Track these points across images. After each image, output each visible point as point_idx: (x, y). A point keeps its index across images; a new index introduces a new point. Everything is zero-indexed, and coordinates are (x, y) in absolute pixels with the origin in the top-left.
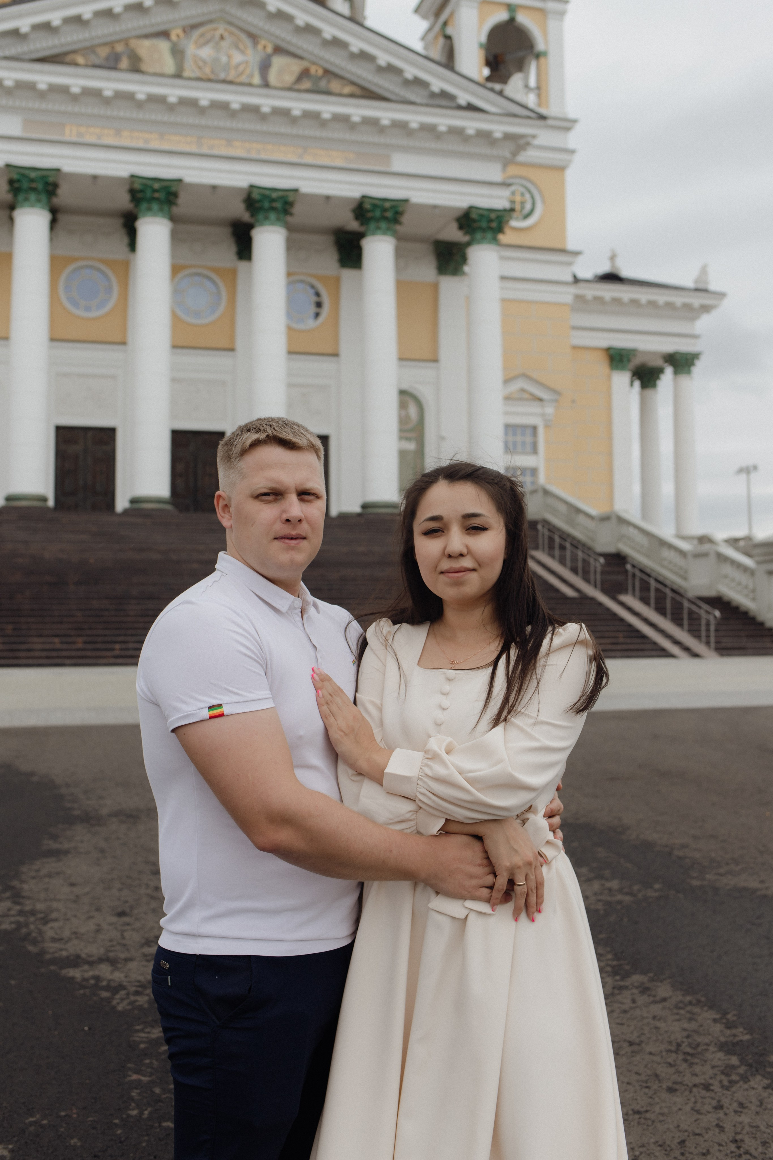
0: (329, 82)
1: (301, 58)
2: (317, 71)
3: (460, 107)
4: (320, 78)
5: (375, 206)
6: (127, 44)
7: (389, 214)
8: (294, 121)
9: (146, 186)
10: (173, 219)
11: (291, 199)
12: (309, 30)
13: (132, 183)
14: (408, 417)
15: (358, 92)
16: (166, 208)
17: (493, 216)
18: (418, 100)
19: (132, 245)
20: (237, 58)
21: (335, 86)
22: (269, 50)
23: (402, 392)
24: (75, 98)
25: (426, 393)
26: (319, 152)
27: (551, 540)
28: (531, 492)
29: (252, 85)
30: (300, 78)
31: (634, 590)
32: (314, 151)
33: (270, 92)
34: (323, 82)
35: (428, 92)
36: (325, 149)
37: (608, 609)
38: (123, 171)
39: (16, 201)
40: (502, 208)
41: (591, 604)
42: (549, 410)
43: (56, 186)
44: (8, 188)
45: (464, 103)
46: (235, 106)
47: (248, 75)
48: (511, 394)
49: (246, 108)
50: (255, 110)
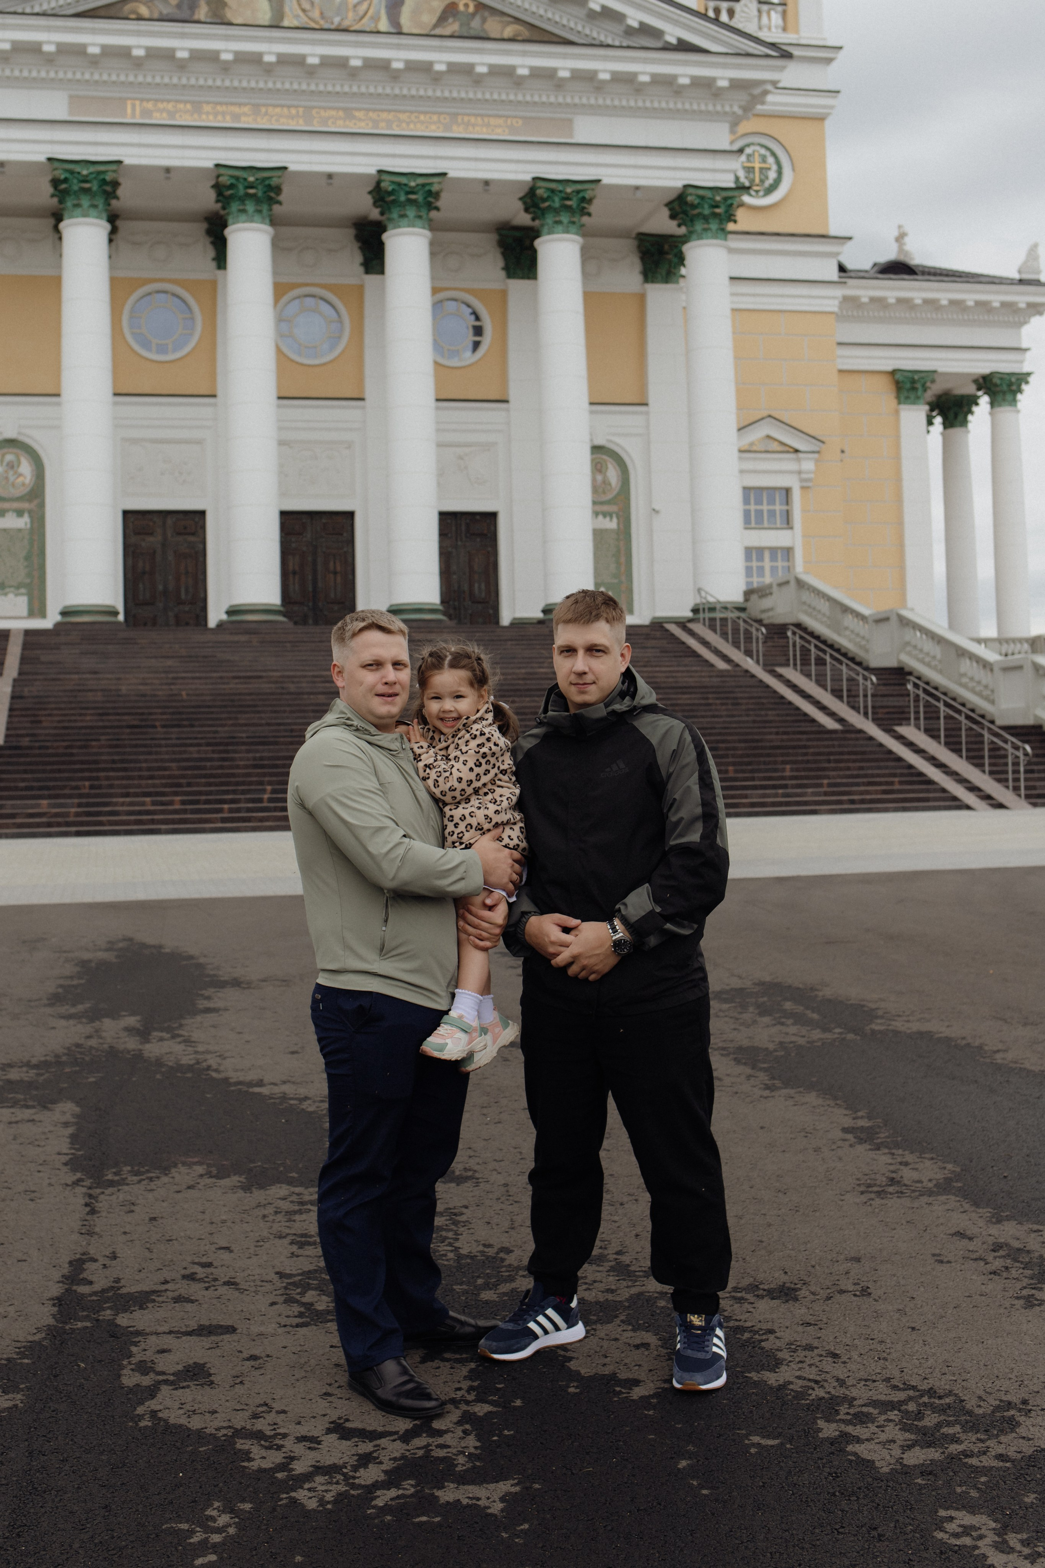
0: (484, 20)
2: (467, 6)
3: (667, 48)
4: (473, 15)
5: (553, 191)
7: (573, 203)
8: (437, 78)
9: (237, 178)
10: (271, 223)
11: (435, 188)
13: (218, 176)
14: (607, 482)
15: (526, 33)
16: (265, 208)
17: (717, 198)
18: (610, 42)
19: (222, 260)
21: (493, 26)
24: (138, 64)
25: (631, 449)
26: (473, 120)
27: (805, 652)
28: (780, 585)
29: (378, 32)
30: (442, 19)
31: (917, 719)
32: (466, 119)
33: (404, 40)
34: (476, 23)
35: (623, 28)
36: (482, 116)
37: (881, 745)
38: (206, 160)
39: (63, 209)
40: (732, 185)
41: (857, 739)
42: (808, 465)
43: (116, 184)
44: (51, 190)
45: (674, 41)
46: (356, 63)
47: (372, 18)
48: (752, 444)
49: (371, 65)
50: (383, 66)
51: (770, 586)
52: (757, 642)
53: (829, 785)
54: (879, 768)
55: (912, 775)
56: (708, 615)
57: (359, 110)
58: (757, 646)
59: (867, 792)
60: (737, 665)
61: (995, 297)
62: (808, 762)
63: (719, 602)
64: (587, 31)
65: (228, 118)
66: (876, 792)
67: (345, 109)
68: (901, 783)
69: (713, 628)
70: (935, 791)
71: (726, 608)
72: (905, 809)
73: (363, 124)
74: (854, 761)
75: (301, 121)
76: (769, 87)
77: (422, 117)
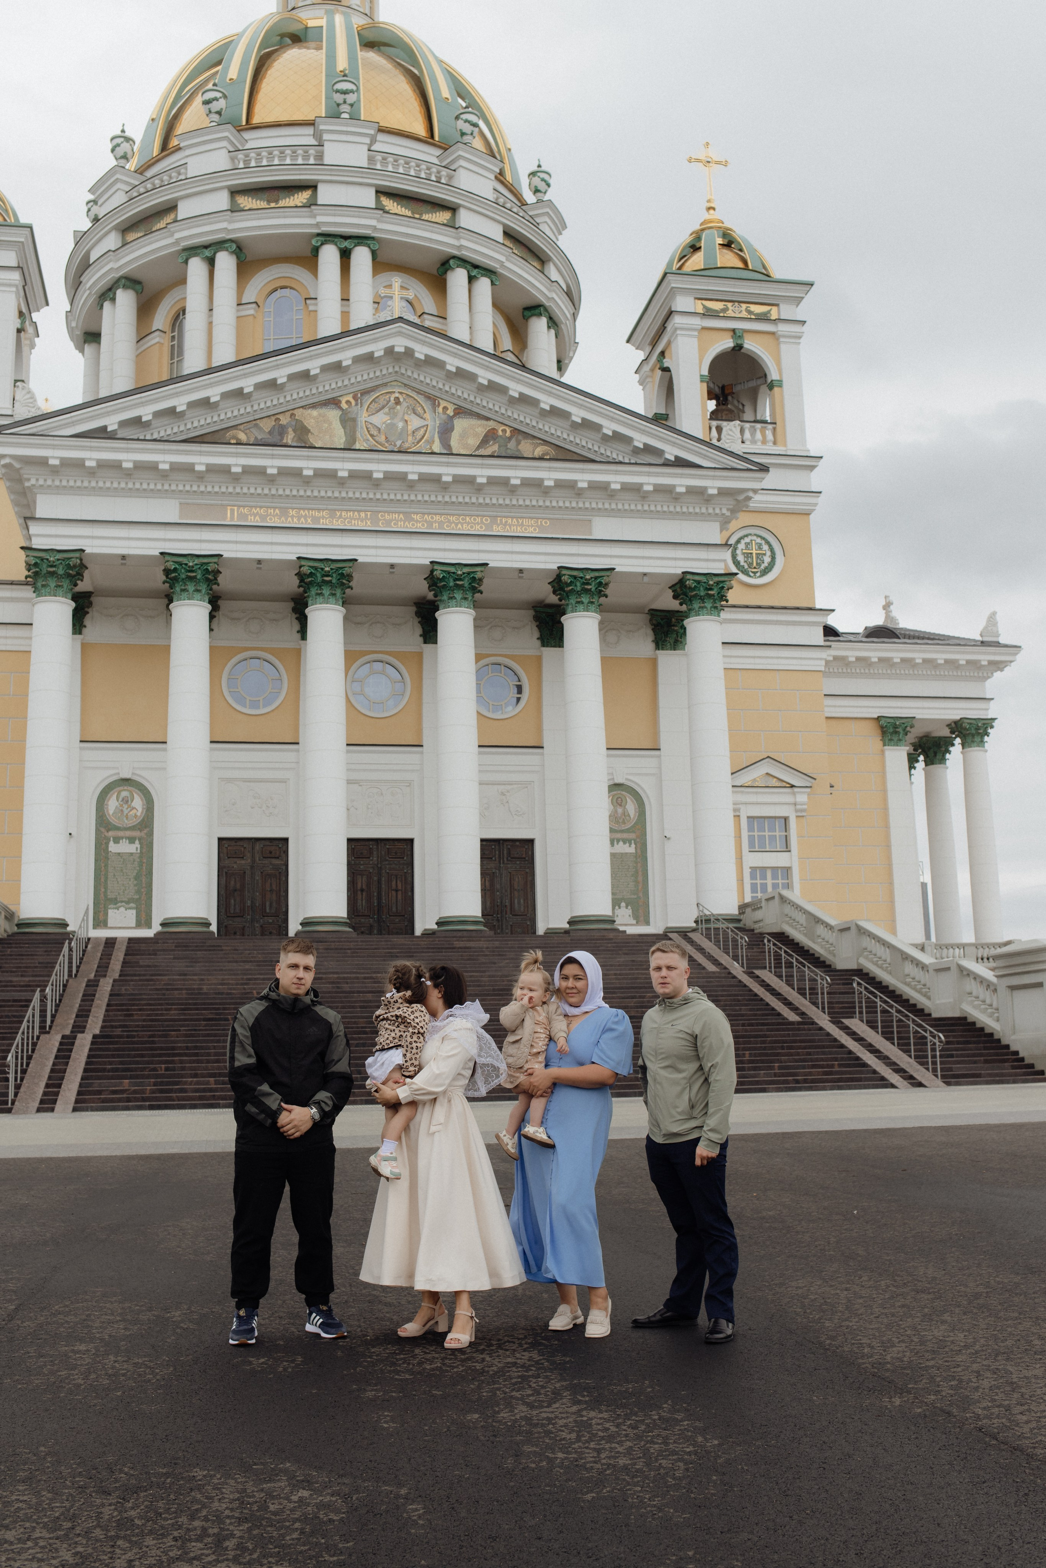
0: (518, 443)
1: (488, 419)
2: (504, 431)
3: (667, 464)
4: (510, 439)
5: (575, 577)
6: (292, 415)
7: (592, 587)
8: (479, 488)
9: (316, 568)
10: (344, 604)
11: (478, 576)
12: (493, 387)
13: (300, 567)
14: (625, 814)
15: (553, 452)
16: (338, 592)
17: (711, 583)
18: (621, 459)
19: (303, 632)
20: (415, 422)
21: (526, 448)
22: (450, 412)
23: (615, 787)
24: (236, 478)
25: (646, 786)
26: (510, 521)
27: (778, 957)
28: (767, 900)
29: (433, 453)
30: (485, 442)
31: (861, 1013)
32: (504, 520)
33: (452, 459)
34: (512, 445)
35: (631, 448)
36: (517, 518)
37: (828, 1034)
38: (290, 554)
39: (173, 593)
40: (722, 572)
41: (810, 1030)
42: (802, 798)
43: (217, 572)
44: (164, 578)
45: (673, 459)
46: (413, 477)
47: (427, 441)
48: (754, 780)
49: (425, 478)
50: (435, 479)
51: (760, 901)
52: (742, 949)
53: (780, 1068)
54: (824, 1053)
55: (850, 1059)
56: (704, 926)
57: (417, 513)
58: (742, 952)
59: (810, 1074)
60: (726, 968)
61: (962, 656)
62: (765, 1048)
63: (714, 915)
64: (603, 451)
65: (309, 520)
66: (818, 1074)
67: (404, 513)
68: (840, 1066)
69: (708, 937)
70: (868, 1072)
71: (717, 920)
72: (840, 1088)
73: (419, 525)
74: (805, 1048)
75: (369, 523)
76: (751, 494)
77: (468, 519)
